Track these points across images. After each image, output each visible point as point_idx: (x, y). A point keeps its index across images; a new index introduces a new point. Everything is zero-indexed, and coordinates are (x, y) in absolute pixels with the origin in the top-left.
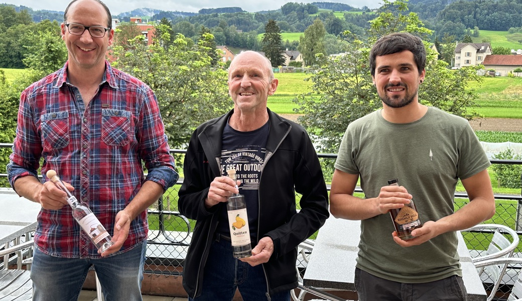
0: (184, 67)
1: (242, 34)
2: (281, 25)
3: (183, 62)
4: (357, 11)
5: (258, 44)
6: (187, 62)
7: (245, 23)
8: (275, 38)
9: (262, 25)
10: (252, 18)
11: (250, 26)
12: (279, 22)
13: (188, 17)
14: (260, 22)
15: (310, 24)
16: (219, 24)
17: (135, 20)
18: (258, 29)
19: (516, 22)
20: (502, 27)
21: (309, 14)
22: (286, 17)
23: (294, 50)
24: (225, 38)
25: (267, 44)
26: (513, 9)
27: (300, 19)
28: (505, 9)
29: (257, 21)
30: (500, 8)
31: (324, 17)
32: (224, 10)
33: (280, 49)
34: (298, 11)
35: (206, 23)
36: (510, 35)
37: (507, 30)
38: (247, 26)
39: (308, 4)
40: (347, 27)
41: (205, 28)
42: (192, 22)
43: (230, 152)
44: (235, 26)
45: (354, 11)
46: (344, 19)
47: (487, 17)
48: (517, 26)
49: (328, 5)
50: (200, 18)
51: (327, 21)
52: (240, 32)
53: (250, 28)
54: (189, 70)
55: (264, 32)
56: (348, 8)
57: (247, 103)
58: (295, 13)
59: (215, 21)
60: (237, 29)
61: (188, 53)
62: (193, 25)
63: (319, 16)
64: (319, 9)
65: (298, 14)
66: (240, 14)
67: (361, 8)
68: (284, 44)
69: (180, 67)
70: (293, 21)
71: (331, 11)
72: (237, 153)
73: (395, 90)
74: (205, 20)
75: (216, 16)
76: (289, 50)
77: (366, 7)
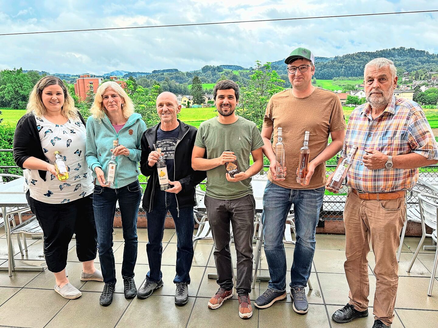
0: (143, 106)
1: (179, 85)
2: (202, 79)
3: (142, 102)
4: (246, 70)
5: (189, 91)
6: (144, 102)
7: (181, 78)
8: (198, 87)
9: (191, 79)
10: (184, 75)
11: (184, 80)
12: (201, 77)
13: (145, 75)
14: (190, 77)
15: (219, 78)
16: (165, 79)
17: (113, 78)
18: (188, 82)
19: (337, 74)
20: (329, 78)
21: (218, 72)
22: (204, 74)
23: (210, 94)
24: (169, 87)
25: (194, 90)
26: (335, 67)
27: (213, 75)
28: (331, 67)
29: (187, 77)
30: (328, 66)
31: (227, 74)
32: (167, 71)
33: (202, 94)
34: (212, 71)
35: (157, 79)
36: (334, 82)
37: (332, 79)
38: (182, 80)
39: (218, 66)
40: (241, 79)
41: (156, 82)
42: (148, 78)
43: (160, 141)
44: (175, 80)
45: (244, 70)
46: (239, 75)
47: (321, 72)
48: (337, 77)
49: (229, 67)
50: (153, 76)
51: (229, 77)
52: (177, 84)
53: (184, 81)
54: (146, 107)
55: (192, 84)
56: (241, 68)
57: (167, 119)
58: (210, 72)
59: (162, 78)
60: (176, 82)
61: (145, 97)
62: (149, 80)
63: (224, 74)
64: (224, 69)
65: (212, 73)
66: (177, 73)
67: (248, 68)
68: (204, 91)
69: (140, 105)
70: (209, 77)
71: (231, 70)
72: (163, 142)
73: (225, 107)
74: (156, 77)
75: (163, 74)
76: (207, 94)
77: (251, 68)
